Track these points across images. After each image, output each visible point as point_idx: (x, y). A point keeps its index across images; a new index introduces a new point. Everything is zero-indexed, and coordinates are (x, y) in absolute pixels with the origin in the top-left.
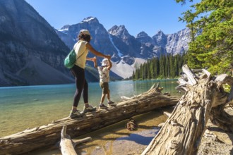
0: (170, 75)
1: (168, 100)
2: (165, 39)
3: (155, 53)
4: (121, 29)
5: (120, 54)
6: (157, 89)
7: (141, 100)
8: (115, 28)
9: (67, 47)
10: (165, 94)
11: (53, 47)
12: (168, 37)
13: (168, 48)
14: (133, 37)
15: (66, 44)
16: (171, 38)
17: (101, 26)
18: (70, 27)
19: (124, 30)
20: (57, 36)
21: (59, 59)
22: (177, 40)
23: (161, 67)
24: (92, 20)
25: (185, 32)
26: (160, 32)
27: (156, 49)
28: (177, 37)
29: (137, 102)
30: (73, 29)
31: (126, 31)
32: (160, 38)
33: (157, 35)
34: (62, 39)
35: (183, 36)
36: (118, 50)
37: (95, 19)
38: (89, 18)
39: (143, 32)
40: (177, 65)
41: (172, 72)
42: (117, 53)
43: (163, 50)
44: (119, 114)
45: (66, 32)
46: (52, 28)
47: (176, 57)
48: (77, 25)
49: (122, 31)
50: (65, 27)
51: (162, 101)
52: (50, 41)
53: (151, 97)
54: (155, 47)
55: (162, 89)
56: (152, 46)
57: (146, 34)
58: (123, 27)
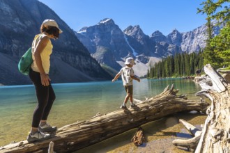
0: (186, 74)
1: (185, 104)
2: (180, 38)
3: (170, 52)
4: (135, 29)
5: (135, 53)
6: (171, 91)
7: (152, 105)
8: (131, 28)
9: (85, 47)
10: (181, 97)
11: (72, 47)
12: (184, 36)
13: (183, 47)
14: (148, 36)
15: (84, 45)
16: (186, 37)
17: (117, 27)
18: (88, 29)
19: (139, 30)
20: (76, 38)
21: (77, 59)
22: (193, 38)
23: (176, 65)
24: (108, 22)
25: (201, 29)
26: (174, 31)
27: (171, 48)
28: (192, 35)
29: (147, 107)
30: (91, 30)
31: (141, 31)
32: (175, 36)
33: (172, 34)
34: (81, 40)
35: (198, 34)
36: (133, 50)
37: (111, 20)
38: (105, 19)
39: (158, 32)
40: (193, 63)
41: (187, 70)
42: (132, 52)
43: (178, 48)
44: (125, 123)
45: (84, 33)
46: (72, 30)
47: (192, 55)
48: (94, 26)
49: (137, 31)
50: (83, 29)
51: (178, 106)
52: (70, 43)
53: (164, 101)
54: (170, 46)
55: (177, 92)
56: (167, 45)
57: (161, 33)
58: (138, 27)
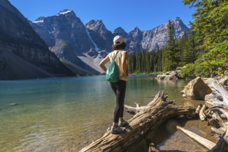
0: (146, 71)
2: (141, 36)
3: (131, 48)
4: (98, 24)
5: (97, 49)
8: (93, 22)
9: (42, 39)
11: (27, 39)
12: (144, 34)
13: (143, 45)
14: (110, 32)
15: (41, 37)
16: (146, 35)
17: (78, 20)
18: (45, 19)
19: (102, 25)
20: (31, 28)
21: (33, 52)
22: (152, 37)
23: (138, 63)
24: (69, 13)
25: (159, 29)
26: (136, 29)
27: (132, 45)
28: (151, 34)
30: (49, 21)
31: (104, 26)
32: (136, 34)
33: (133, 31)
34: (37, 31)
35: (157, 33)
36: (95, 45)
37: (72, 12)
38: (66, 10)
39: (120, 28)
40: (153, 61)
41: (148, 67)
42: (94, 47)
43: (139, 46)
45: (41, 23)
46: (26, 19)
47: (152, 53)
48: (53, 17)
49: (100, 26)
50: (40, 19)
52: (23, 33)
54: (132, 43)
56: (129, 42)
57: (123, 30)
58: (101, 22)
